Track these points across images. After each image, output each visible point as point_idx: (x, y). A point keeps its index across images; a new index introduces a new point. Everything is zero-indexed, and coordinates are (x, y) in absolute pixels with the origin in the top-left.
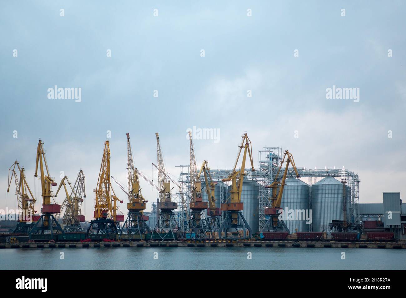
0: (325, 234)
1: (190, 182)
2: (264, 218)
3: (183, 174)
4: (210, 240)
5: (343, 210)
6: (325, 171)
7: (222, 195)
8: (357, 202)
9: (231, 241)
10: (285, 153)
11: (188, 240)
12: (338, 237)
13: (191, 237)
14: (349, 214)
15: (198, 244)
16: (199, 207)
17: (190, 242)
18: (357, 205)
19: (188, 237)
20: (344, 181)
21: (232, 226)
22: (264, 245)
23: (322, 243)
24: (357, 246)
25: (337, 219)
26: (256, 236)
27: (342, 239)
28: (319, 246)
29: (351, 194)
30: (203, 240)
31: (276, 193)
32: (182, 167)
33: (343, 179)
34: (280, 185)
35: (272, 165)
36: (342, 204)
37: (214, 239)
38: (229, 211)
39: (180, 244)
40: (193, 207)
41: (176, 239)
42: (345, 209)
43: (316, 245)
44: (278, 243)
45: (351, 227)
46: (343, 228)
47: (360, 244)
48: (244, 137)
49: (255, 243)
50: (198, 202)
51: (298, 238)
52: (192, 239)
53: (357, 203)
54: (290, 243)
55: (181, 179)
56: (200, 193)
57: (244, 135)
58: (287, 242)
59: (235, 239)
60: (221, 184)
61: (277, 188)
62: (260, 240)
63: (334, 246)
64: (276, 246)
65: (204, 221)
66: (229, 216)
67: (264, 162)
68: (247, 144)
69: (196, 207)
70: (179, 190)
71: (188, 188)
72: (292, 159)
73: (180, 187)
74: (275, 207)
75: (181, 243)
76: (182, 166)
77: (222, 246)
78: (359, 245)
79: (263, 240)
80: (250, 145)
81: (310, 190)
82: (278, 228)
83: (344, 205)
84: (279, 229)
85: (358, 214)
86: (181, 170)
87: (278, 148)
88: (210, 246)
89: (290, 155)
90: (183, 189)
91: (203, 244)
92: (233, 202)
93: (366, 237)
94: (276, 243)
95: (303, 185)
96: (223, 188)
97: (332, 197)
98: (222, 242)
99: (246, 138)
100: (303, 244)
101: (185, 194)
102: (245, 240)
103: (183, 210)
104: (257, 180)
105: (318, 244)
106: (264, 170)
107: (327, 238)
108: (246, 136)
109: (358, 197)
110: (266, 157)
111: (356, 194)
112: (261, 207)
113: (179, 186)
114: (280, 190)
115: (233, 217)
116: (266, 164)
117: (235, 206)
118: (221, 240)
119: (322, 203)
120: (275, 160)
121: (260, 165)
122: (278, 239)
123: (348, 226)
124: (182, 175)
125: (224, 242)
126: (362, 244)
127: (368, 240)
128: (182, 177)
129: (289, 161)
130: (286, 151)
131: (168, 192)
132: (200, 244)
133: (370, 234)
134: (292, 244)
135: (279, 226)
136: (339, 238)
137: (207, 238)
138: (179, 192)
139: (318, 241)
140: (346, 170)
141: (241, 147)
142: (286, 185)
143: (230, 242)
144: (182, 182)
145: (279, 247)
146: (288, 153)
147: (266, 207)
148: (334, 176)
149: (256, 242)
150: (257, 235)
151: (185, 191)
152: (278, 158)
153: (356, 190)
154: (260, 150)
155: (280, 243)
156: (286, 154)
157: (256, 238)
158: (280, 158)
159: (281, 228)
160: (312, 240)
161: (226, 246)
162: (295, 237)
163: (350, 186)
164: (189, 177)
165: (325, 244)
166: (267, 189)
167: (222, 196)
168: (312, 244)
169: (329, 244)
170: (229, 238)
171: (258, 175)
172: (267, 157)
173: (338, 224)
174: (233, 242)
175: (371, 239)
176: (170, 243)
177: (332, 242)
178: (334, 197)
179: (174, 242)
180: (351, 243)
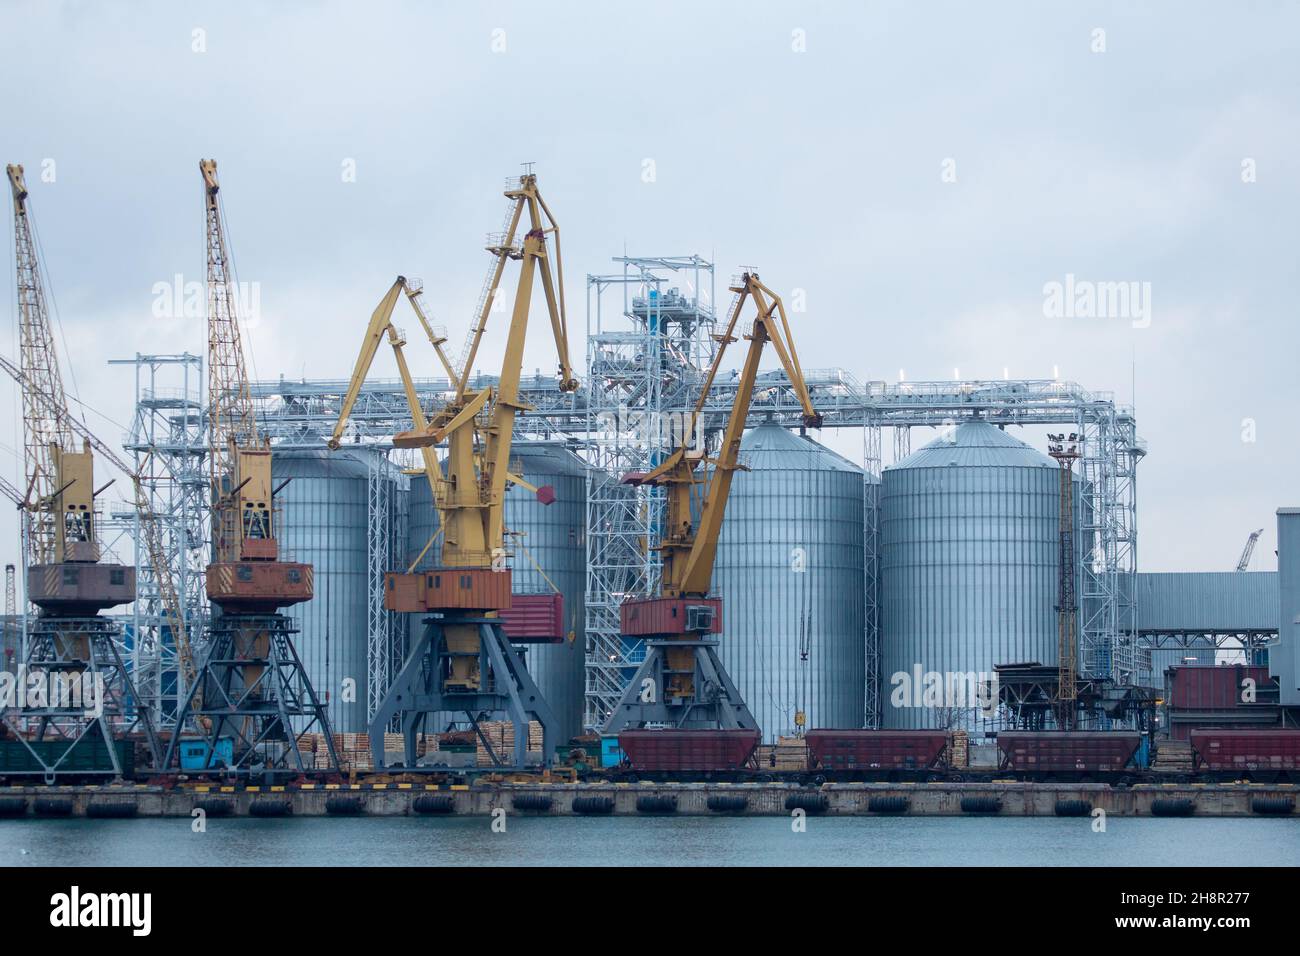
0: (957, 742)
1: (194, 452)
2: (613, 657)
3: (155, 405)
4: (322, 778)
5: (1057, 609)
6: (956, 391)
7: (378, 528)
8: (1125, 564)
9: (444, 786)
10: (738, 290)
11: (193, 778)
12: (1032, 759)
13: (212, 764)
14: (1083, 632)
15: (252, 800)
16: (258, 594)
17: (207, 789)
18: (1125, 579)
19: (197, 763)
20: (1066, 446)
21: (444, 699)
22: (627, 804)
23: (948, 792)
24: (1143, 803)
25: (1027, 661)
26: (576, 757)
27: (1056, 767)
28: (935, 809)
29: (1097, 521)
30: (279, 779)
31: (684, 515)
32: (146, 367)
33: (1062, 437)
34: (712, 467)
35: (663, 356)
36: (1054, 576)
37: (346, 776)
38: (431, 616)
39: (154, 799)
40: (227, 590)
41: (129, 776)
42: (1065, 605)
43: (919, 801)
44: (706, 790)
45: (1098, 704)
46: (1056, 708)
47: (1154, 792)
48: (522, 197)
49: (578, 790)
50: (255, 563)
51: (812, 762)
52: (221, 771)
53: (1127, 570)
54: (775, 789)
55: (142, 435)
56: (266, 513)
57: (517, 187)
58: (756, 785)
59: (462, 772)
60: (372, 465)
61: (691, 487)
62: (599, 776)
63: (1015, 804)
64: (694, 809)
65: (291, 667)
66: (433, 641)
67: (617, 337)
68: (537, 234)
69: (246, 591)
70: (131, 497)
71: (184, 485)
72: (778, 322)
73: (136, 479)
74: (683, 595)
75: (157, 793)
76: (146, 360)
77: (391, 808)
78: (1150, 799)
79: (616, 775)
80: (550, 238)
81: (870, 502)
82: (696, 707)
83: (1062, 582)
84: (702, 715)
85: (1128, 633)
86: (145, 383)
87: (696, 263)
88: (323, 810)
89: (769, 301)
90: (153, 489)
91: (281, 799)
92: (453, 565)
93: (1184, 753)
94: (693, 795)
95: (833, 471)
96: (383, 486)
97: (995, 536)
98: (393, 788)
99: (530, 200)
100: (843, 796)
101: (166, 519)
102: (518, 776)
103: (151, 609)
104: (575, 440)
105: (926, 796)
106: (614, 384)
107: (973, 764)
108: (527, 193)
109: (1132, 540)
110: (626, 314)
111: (1120, 519)
112: (599, 593)
113: (134, 472)
114: (712, 500)
115: (452, 649)
116: (628, 352)
117: (466, 584)
118: (387, 780)
119: (938, 570)
120: (674, 330)
121: (593, 359)
122: (704, 772)
123: (1080, 698)
124: (149, 410)
125: (401, 786)
126: (1170, 792)
127: (1198, 774)
128: (147, 420)
129: (761, 333)
130: (746, 278)
131: (83, 507)
132: (269, 799)
133: (1208, 739)
134: (783, 800)
135: (704, 700)
136: (1038, 762)
137: (305, 766)
138: (131, 509)
139: (924, 781)
140: (1069, 390)
141: (505, 252)
142: (745, 469)
143: (436, 787)
144: (150, 449)
145: (711, 812)
146: (756, 287)
147: (626, 590)
148: (1004, 419)
149: (584, 786)
150: (583, 751)
151: (167, 500)
152: (692, 317)
153: (1124, 498)
154: (595, 274)
155: (718, 795)
156: (744, 292)
157: (581, 768)
158: (702, 319)
159: (712, 708)
160: (894, 776)
161: (412, 810)
162: (794, 758)
163: (1090, 478)
164: (192, 420)
165: (967, 795)
166: (633, 495)
167: (378, 532)
168: (892, 795)
169: (991, 796)
170: (428, 766)
171: (581, 411)
172: (630, 310)
173: (1026, 687)
174: (453, 787)
175: (1216, 766)
176: (92, 794)
177: (999, 782)
178: (1003, 536)
179: (119, 791)
180: (1105, 792)
